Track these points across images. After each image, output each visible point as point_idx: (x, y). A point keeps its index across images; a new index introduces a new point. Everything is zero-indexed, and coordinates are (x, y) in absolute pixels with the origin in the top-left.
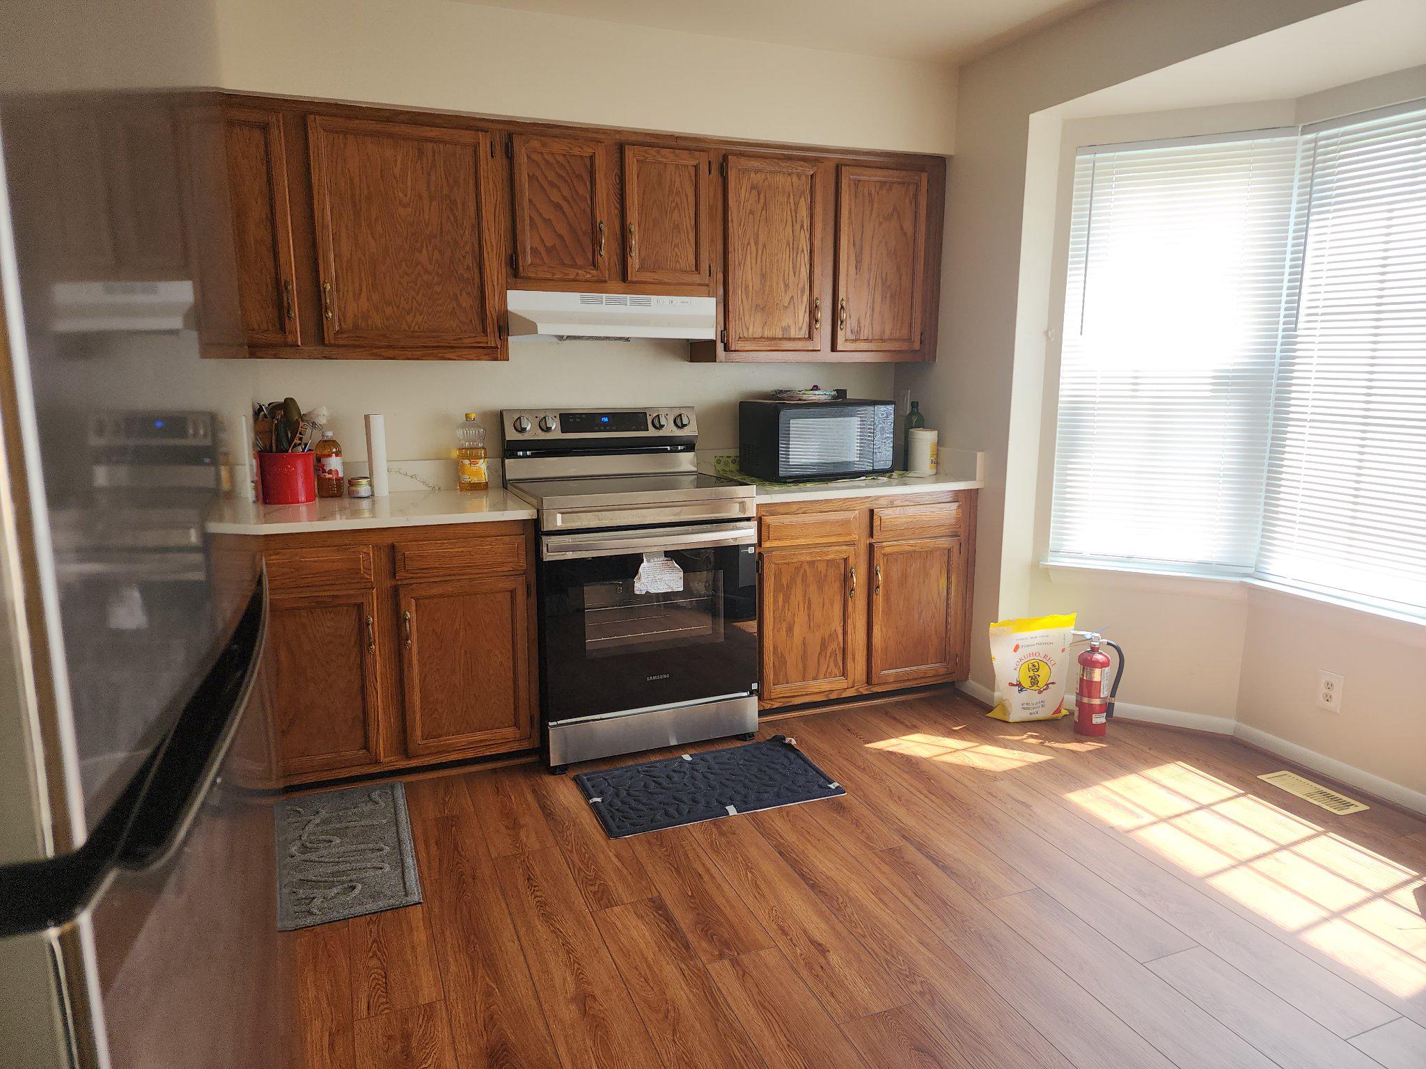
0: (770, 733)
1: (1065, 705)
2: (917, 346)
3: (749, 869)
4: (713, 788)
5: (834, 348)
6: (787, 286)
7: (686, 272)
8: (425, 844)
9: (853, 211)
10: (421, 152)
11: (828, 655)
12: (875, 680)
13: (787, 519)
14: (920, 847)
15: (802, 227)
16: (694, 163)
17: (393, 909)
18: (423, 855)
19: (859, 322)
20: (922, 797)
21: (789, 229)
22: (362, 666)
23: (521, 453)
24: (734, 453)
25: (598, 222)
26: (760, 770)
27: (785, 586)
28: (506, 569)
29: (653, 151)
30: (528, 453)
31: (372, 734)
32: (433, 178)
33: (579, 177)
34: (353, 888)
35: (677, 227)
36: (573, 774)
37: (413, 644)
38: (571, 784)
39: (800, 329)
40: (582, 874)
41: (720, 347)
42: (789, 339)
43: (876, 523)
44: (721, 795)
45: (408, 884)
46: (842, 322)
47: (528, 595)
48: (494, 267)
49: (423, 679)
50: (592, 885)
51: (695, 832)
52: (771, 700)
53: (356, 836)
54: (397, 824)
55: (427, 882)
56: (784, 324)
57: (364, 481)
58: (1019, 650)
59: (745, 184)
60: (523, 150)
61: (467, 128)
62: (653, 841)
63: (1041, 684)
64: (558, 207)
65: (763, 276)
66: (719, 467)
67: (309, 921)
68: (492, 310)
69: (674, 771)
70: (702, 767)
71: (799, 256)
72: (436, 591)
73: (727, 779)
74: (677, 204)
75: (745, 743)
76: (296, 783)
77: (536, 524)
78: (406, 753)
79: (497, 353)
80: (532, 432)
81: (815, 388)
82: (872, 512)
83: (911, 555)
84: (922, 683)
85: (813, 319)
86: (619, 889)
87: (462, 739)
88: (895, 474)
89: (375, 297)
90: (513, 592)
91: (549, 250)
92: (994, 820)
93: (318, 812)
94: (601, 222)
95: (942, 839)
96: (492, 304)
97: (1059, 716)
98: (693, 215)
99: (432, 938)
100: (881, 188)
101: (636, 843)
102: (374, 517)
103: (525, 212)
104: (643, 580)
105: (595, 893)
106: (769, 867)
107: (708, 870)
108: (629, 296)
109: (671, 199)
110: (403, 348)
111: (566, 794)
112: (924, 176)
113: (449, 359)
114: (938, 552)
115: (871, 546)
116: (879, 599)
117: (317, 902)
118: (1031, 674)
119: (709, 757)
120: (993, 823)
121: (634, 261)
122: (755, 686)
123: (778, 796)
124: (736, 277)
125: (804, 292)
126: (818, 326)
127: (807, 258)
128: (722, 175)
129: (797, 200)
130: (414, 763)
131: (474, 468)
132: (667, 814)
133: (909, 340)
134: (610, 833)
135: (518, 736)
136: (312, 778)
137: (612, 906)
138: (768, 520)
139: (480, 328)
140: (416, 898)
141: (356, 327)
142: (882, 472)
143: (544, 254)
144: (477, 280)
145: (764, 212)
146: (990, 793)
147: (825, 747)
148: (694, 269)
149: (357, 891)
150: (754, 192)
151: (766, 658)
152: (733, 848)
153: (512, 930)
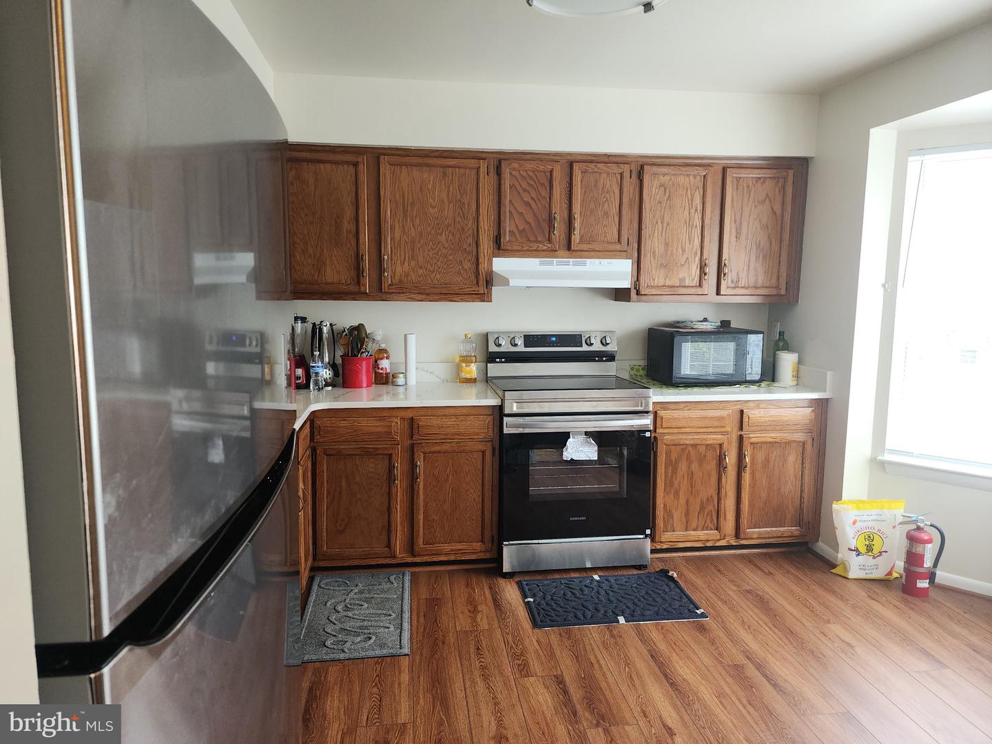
0: (659, 566)
1: (896, 569)
2: (783, 292)
3: (627, 664)
4: (611, 602)
5: (718, 293)
6: (683, 251)
7: (612, 243)
8: (417, 615)
9: (734, 198)
10: (445, 174)
11: (706, 513)
12: (742, 535)
13: (676, 414)
14: (759, 667)
15: (696, 210)
16: (621, 171)
17: (393, 656)
18: (415, 622)
19: (738, 275)
20: (767, 628)
21: (686, 212)
22: (389, 493)
23: (498, 360)
24: (643, 363)
25: (553, 212)
26: (647, 593)
27: (674, 461)
28: (481, 437)
29: (592, 166)
30: (503, 360)
31: (393, 538)
32: (451, 188)
33: (542, 185)
34: (370, 638)
35: (606, 214)
36: (517, 579)
37: (421, 481)
38: (515, 586)
39: (693, 280)
40: (513, 651)
41: (633, 292)
42: (685, 287)
43: (745, 419)
44: (616, 607)
45: (402, 641)
46: (724, 275)
47: (494, 454)
48: (486, 244)
49: (426, 506)
50: (517, 659)
51: (593, 633)
52: (661, 542)
53: (377, 604)
54: (402, 600)
55: (414, 641)
56: (681, 276)
57: (401, 375)
58: (857, 524)
59: (656, 183)
60: (508, 169)
61: (473, 158)
62: (563, 634)
63: (876, 551)
64: (528, 204)
65: (667, 244)
66: (633, 373)
67: (342, 656)
68: (483, 271)
69: (586, 586)
70: (605, 586)
71: (693, 230)
72: (437, 448)
73: (622, 597)
74: (607, 198)
75: (640, 572)
76: (346, 564)
77: (501, 408)
78: (412, 552)
79: (485, 297)
80: (506, 347)
81: (705, 320)
82: (742, 412)
83: (773, 444)
84: (780, 541)
85: (703, 273)
86: (535, 666)
87: (447, 547)
88: (763, 384)
89: (413, 263)
90: (484, 452)
91: (521, 232)
92: (822, 654)
93: (357, 585)
94: (555, 213)
95: (777, 663)
96: (483, 266)
97: (892, 578)
98: (618, 206)
99: (412, 679)
100: (757, 182)
101: (552, 634)
102: (406, 399)
103: (507, 208)
104: (569, 450)
105: (519, 665)
106: (642, 665)
107: (598, 661)
108: (571, 260)
109: (603, 196)
110: (428, 294)
111: (511, 593)
112: (791, 172)
113: (455, 301)
114: (795, 444)
115: (741, 438)
116: (747, 477)
117: (348, 645)
118: (867, 543)
119: (612, 580)
120: (821, 656)
121: (576, 237)
122: (648, 532)
123: (657, 614)
124: (647, 245)
125: (696, 254)
126: (706, 277)
127: (699, 232)
128: (639, 178)
129: (693, 192)
130: (418, 560)
131: (468, 369)
132: (576, 616)
133: (777, 287)
134: (535, 625)
135: (483, 548)
136: (356, 563)
137: (528, 676)
138: (661, 413)
139: (475, 282)
140: (406, 650)
141: (401, 281)
142: (753, 382)
143: (517, 235)
144: (475, 252)
145: (669, 201)
146: (822, 633)
147: (699, 582)
148: (617, 241)
149: (372, 641)
150: (662, 189)
151: (658, 512)
152: (618, 648)
153: (462, 682)
